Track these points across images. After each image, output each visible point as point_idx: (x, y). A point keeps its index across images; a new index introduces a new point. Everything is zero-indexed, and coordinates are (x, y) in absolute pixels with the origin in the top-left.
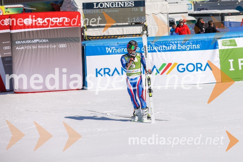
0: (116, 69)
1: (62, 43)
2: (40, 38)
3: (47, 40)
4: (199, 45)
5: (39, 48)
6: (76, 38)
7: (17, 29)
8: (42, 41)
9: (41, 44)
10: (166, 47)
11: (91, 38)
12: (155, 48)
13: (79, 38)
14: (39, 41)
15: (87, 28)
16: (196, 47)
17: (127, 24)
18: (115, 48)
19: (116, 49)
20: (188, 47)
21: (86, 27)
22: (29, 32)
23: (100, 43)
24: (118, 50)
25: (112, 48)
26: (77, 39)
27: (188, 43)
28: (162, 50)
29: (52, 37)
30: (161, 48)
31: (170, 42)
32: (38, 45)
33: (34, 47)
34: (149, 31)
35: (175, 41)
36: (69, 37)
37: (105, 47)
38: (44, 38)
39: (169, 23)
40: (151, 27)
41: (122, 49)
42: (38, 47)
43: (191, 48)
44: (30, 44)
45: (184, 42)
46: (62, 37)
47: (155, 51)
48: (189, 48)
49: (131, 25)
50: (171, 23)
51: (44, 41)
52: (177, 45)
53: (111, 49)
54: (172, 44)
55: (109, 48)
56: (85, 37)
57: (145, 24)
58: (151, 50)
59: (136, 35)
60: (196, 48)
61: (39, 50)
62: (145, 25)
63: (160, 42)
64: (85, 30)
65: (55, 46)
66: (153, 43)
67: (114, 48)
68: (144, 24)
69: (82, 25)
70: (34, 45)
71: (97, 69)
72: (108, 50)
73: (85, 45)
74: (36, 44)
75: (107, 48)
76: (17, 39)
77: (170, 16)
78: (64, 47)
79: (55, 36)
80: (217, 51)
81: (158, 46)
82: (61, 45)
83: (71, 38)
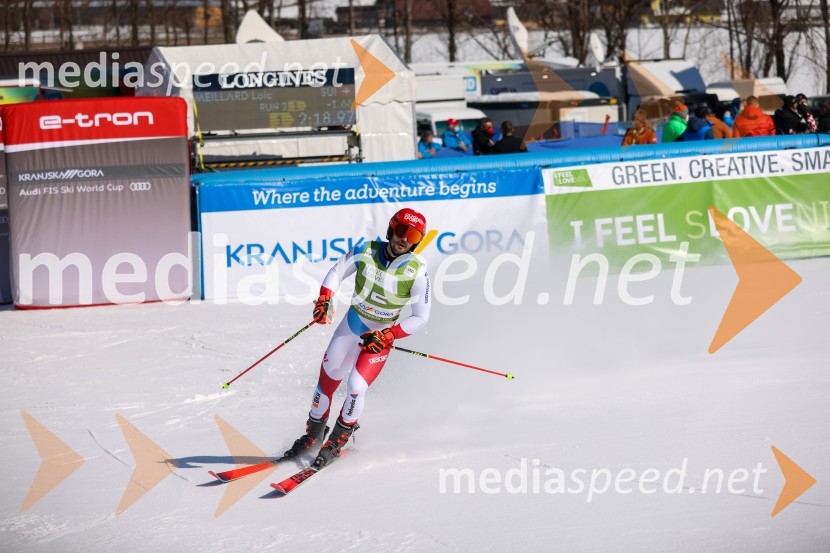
0: (278, 247)
1: (139, 179)
2: (82, 165)
3: (100, 171)
4: (494, 184)
5: (79, 191)
6: (177, 166)
8: (88, 173)
9: (84, 182)
10: (409, 189)
11: (214, 165)
12: (380, 192)
13: (183, 166)
14: (80, 173)
15: (203, 139)
16: (487, 189)
17: (308, 129)
18: (277, 193)
19: (279, 196)
20: (465, 189)
21: (200, 137)
22: (53, 150)
23: (239, 179)
24: (284, 198)
25: (269, 192)
26: (179, 169)
27: (465, 178)
28: (397, 196)
29: (113, 164)
30: (395, 191)
31: (420, 176)
32: (76, 185)
33: (66, 190)
34: (365, 147)
35: (434, 173)
36: (156, 162)
37: (250, 189)
38: (93, 165)
39: (416, 126)
40: (371, 137)
41: (295, 195)
42: (75, 190)
43: (474, 192)
44: (55, 181)
45: (456, 175)
46: (139, 162)
47: (379, 200)
48: (467, 192)
49: (318, 132)
50: (423, 128)
51: (93, 173)
52: (438, 185)
53: (266, 194)
54: (424, 181)
55: (262, 194)
56: (199, 163)
57: (354, 128)
58: (371, 196)
59: (331, 158)
60: (485, 191)
61: (78, 196)
62: (354, 133)
63: (394, 176)
64: (198, 145)
65: (120, 188)
66: (376, 179)
67: (274, 191)
68: (352, 129)
69: (192, 132)
70: (67, 183)
71: (228, 248)
72: (259, 196)
73: (198, 184)
74: (72, 183)
75: (255, 193)
76: (24, 167)
77: (420, 108)
78: (145, 188)
79: (120, 161)
80: (541, 198)
81: (388, 187)
82: (136, 185)
83: (162, 166)
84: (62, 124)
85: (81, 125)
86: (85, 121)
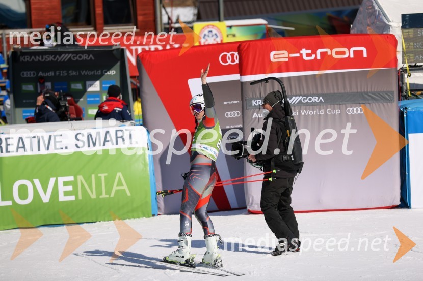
1: (354, 105)
2: (306, 93)
3: (321, 98)
5: (303, 114)
6: (387, 93)
7: (256, 73)
8: (310, 99)
9: (307, 107)
11: (420, 93)
14: (304, 100)
15: (410, 70)
21: (408, 68)
26: (389, 95)
29: (332, 92)
32: (300, 109)
36: (369, 90)
38: (315, 92)
42: (300, 113)
46: (354, 90)
51: (315, 99)
61: (302, 118)
64: (406, 75)
65: (337, 112)
69: (400, 64)
73: (406, 108)
74: (296, 107)
76: (256, 94)
78: (359, 112)
79: (338, 89)
82: (351, 109)
83: (374, 93)
84: (289, 58)
85: (305, 58)
86: (308, 55)
